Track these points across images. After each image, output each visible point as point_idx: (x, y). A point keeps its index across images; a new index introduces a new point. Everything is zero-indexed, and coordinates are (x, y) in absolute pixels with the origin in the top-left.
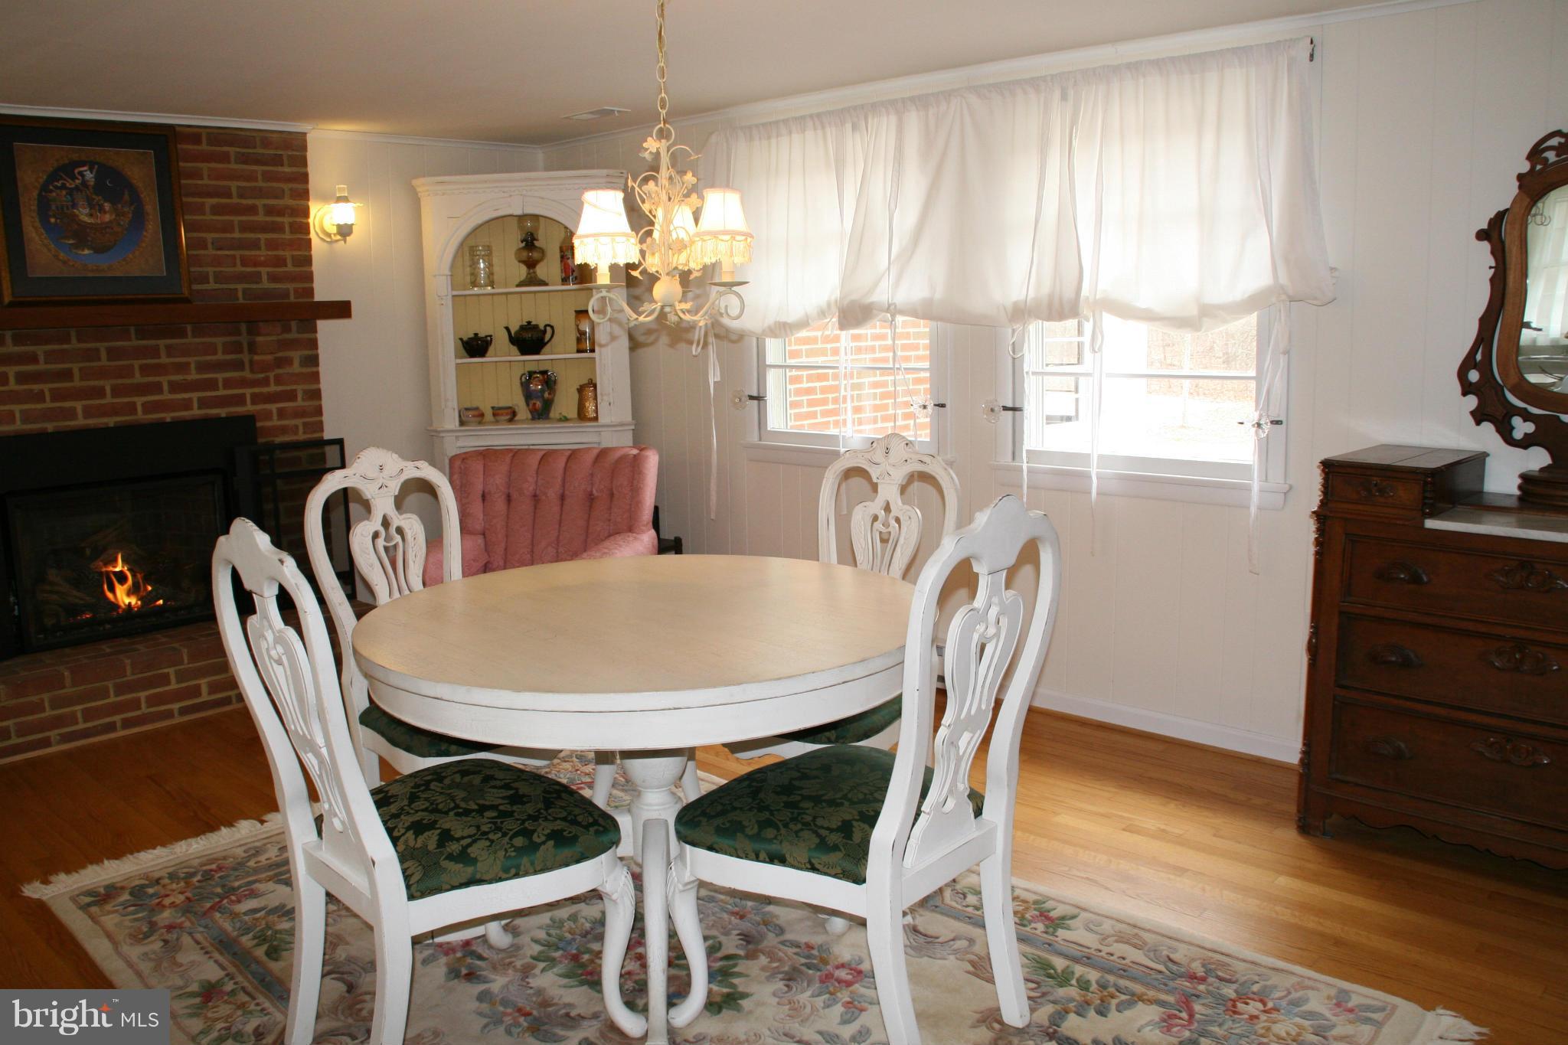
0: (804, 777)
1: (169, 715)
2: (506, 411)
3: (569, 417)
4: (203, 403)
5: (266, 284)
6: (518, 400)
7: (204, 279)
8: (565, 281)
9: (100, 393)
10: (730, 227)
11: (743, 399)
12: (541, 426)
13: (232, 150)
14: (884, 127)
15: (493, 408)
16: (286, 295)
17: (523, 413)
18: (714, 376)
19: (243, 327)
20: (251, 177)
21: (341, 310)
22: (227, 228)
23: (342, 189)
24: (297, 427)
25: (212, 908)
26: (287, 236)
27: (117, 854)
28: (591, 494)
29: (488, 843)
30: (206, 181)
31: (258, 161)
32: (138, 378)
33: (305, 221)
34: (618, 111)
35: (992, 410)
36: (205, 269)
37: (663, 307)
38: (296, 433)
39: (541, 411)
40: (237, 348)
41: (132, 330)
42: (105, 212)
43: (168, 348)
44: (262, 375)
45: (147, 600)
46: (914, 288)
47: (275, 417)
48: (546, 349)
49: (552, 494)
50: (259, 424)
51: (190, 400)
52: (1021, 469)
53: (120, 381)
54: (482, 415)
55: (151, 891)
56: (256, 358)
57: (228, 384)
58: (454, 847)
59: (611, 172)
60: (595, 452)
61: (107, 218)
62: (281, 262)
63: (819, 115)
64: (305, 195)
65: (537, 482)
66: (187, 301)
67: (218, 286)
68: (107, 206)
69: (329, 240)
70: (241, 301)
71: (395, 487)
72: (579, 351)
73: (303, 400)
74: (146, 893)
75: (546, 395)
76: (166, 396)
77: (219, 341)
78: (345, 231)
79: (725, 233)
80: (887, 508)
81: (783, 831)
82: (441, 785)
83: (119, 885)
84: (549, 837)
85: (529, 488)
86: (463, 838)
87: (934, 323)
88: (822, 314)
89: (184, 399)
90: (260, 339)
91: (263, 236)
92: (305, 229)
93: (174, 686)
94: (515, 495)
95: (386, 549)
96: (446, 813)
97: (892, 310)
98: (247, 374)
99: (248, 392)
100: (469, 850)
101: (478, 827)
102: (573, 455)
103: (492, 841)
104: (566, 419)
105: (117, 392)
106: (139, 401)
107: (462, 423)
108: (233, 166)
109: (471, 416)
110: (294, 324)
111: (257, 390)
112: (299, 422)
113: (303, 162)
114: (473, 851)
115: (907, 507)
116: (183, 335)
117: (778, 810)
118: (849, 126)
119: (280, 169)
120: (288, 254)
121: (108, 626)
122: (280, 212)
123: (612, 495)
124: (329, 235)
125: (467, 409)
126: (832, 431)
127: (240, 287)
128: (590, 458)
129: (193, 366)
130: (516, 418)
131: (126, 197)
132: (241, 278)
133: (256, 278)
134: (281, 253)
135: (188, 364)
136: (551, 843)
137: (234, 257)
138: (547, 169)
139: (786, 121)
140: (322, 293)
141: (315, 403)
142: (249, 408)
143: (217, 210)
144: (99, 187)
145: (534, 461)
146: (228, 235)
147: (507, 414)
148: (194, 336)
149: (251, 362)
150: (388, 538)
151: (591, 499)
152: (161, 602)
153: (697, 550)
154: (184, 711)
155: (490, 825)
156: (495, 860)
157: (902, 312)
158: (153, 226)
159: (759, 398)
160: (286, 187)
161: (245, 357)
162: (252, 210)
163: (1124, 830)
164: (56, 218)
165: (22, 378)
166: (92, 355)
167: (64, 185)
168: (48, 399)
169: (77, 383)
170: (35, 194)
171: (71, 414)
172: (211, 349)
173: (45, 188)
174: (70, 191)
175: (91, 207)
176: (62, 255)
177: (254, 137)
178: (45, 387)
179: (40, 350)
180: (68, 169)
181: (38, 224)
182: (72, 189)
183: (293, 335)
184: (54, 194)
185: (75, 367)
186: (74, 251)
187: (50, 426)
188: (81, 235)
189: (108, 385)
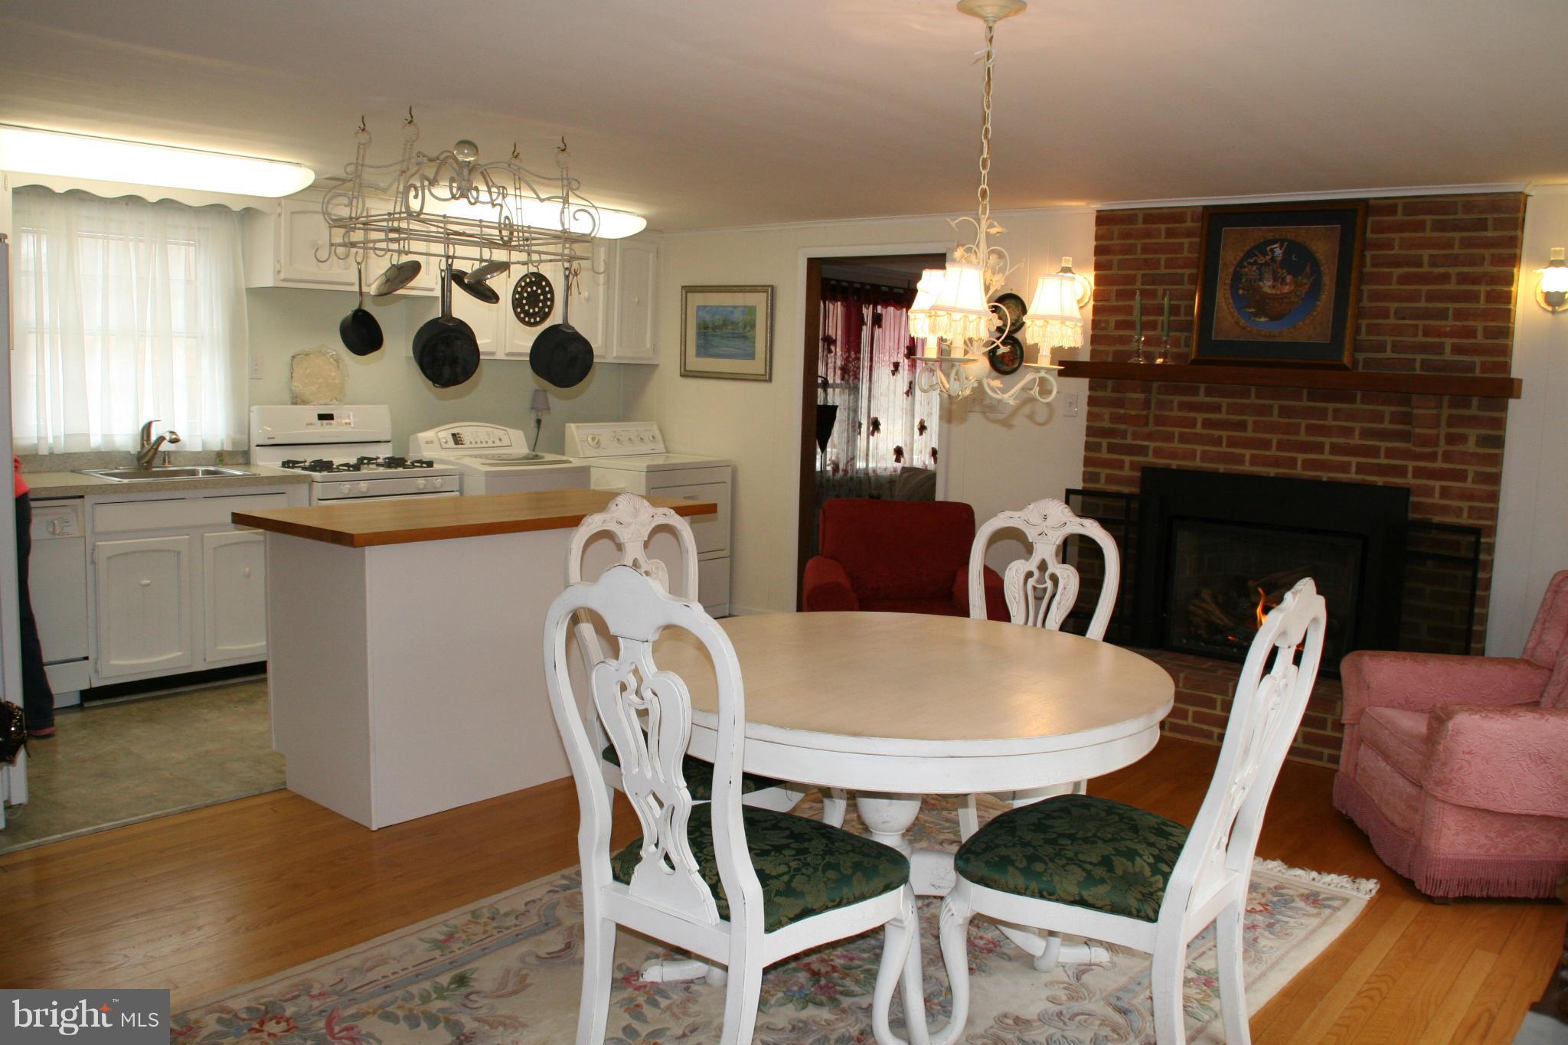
4: (1361, 468)
5: (1448, 355)
7: (1378, 348)
9: (1266, 444)
13: (1429, 218)
16: (1470, 368)
20: (1447, 245)
22: (1414, 297)
23: (1559, 252)
24: (1461, 509)
26: (1482, 305)
30: (1396, 251)
31: (1457, 227)
32: (1303, 437)
33: (1506, 289)
36: (1383, 338)
38: (1458, 516)
41: (1305, 391)
42: (1286, 284)
43: (1336, 411)
44: (1428, 450)
47: (1436, 494)
50: (1413, 499)
51: (1349, 464)
53: (1286, 437)
56: (1420, 431)
57: (1390, 453)
61: (1286, 289)
62: (1471, 333)
64: (1512, 260)
68: (1289, 279)
69: (1551, 309)
70: (1418, 372)
73: (1473, 482)
76: (1326, 456)
77: (1387, 410)
78: (1555, 300)
89: (1344, 462)
90: (1413, 411)
91: (1452, 306)
92: (1506, 298)
98: (1413, 446)
99: (1411, 465)
105: (1281, 446)
106: (1301, 457)
108: (1428, 234)
110: (1475, 400)
111: (1421, 464)
112: (1465, 504)
116: (1352, 400)
119: (1483, 234)
120: (1480, 325)
122: (1476, 280)
127: (1419, 357)
129: (1357, 432)
131: (1308, 269)
132: (1423, 348)
133: (1439, 348)
134: (1471, 323)
135: (1352, 429)
137: (1417, 326)
141: (1491, 487)
142: (1409, 480)
143: (1404, 279)
144: (1286, 262)
146: (1414, 305)
148: (1362, 403)
149: (1414, 434)
158: (1326, 298)
160: (1487, 252)
161: (1410, 429)
164: (1244, 290)
165: (1208, 424)
166: (1264, 411)
167: (1256, 261)
168: (1224, 444)
169: (1249, 433)
170: (1231, 270)
171: (1240, 460)
172: (1379, 417)
173: (1240, 265)
174: (1260, 267)
175: (1275, 280)
176: (1242, 322)
177: (1456, 202)
178: (1224, 434)
179: (1224, 402)
180: (1261, 248)
181: (1229, 295)
182: (1262, 264)
183: (1473, 411)
184: (1246, 270)
185: (1250, 420)
186: (1252, 318)
187: (1221, 468)
188: (1261, 304)
189: (1274, 438)
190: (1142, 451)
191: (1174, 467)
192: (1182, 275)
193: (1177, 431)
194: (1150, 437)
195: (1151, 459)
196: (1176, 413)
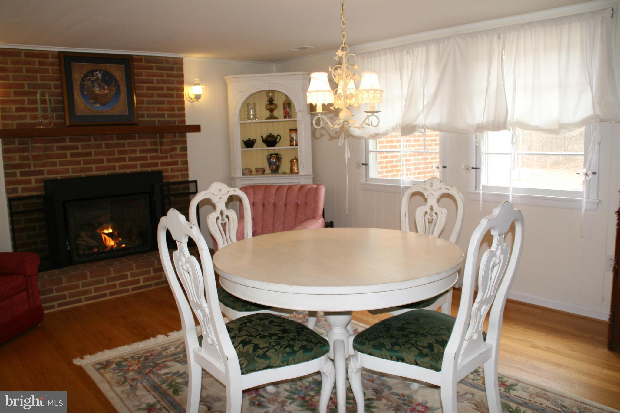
0: (408, 323)
1: (128, 290)
2: (261, 170)
3: (287, 172)
4: (142, 166)
5: (167, 118)
6: (266, 165)
7: (143, 116)
8: (285, 117)
9: (102, 161)
10: (374, 88)
11: (360, 165)
12: (275, 176)
13: (154, 65)
14: (421, 52)
15: (256, 169)
16: (175, 122)
17: (268, 171)
18: (347, 155)
19: (158, 135)
20: (162, 76)
21: (196, 128)
22: (152, 96)
23: (197, 80)
24: (178, 175)
25: (149, 372)
26: (175, 99)
27: (109, 347)
28: (297, 203)
29: (275, 350)
30: (144, 77)
31: (165, 69)
32: (117, 156)
33: (182, 93)
34: (309, 48)
35: (467, 169)
36: (143, 112)
37: (344, 122)
38: (178, 178)
39: (275, 170)
40: (155, 144)
41: (115, 136)
42: (105, 89)
43: (129, 143)
44: (164, 155)
45: (119, 244)
46: (434, 118)
47: (170, 171)
48: (278, 144)
49: (281, 203)
50: (164, 174)
51: (137, 164)
52: (479, 194)
53: (110, 157)
54: (251, 171)
55: (124, 364)
56: (163, 148)
57: (152, 158)
58: (260, 352)
59: (305, 73)
60: (299, 186)
61: (106, 92)
62: (173, 109)
63: (392, 48)
64: (182, 83)
65: (275, 198)
66: (136, 124)
67: (148, 119)
68: (106, 87)
69: (191, 101)
70: (157, 125)
71: (225, 199)
72: (291, 145)
73: (181, 165)
74: (122, 365)
75: (277, 163)
76: (128, 163)
77: (148, 141)
78: (198, 97)
79: (372, 90)
80: (432, 209)
81: (403, 347)
82: (251, 324)
83: (111, 361)
84: (301, 348)
85: (272, 200)
86: (264, 348)
87: (441, 133)
88: (394, 129)
89: (134, 164)
90: (164, 140)
91: (166, 99)
92: (182, 96)
93: (130, 279)
94: (266, 204)
95: (222, 224)
96: (256, 337)
97: (425, 127)
98: (159, 154)
99: (159, 161)
100: (267, 353)
101: (270, 343)
102: (290, 187)
103: (276, 350)
104: (285, 173)
105: (109, 161)
106: (117, 164)
107: (244, 174)
108: (155, 71)
109: (247, 172)
110: (177, 134)
111: (163, 161)
112: (179, 173)
113: (182, 69)
114: (269, 354)
115: (440, 208)
116: (134, 138)
117: (399, 338)
118: (405, 52)
119: (173, 72)
120: (175, 106)
121: (104, 255)
122: (173, 89)
123: (306, 204)
124: (191, 99)
125: (246, 169)
126: (398, 178)
127: (157, 119)
128: (297, 189)
129: (138, 151)
130: (265, 173)
131: (113, 83)
132: (157, 116)
133: (163, 116)
134: (172, 106)
135: (136, 150)
136: (301, 351)
137: (154, 107)
138: (278, 72)
139: (378, 51)
140: (189, 121)
141: (185, 166)
142: (160, 168)
143: (148, 89)
144: (103, 80)
145: (274, 190)
146: (152, 99)
147: (262, 171)
148: (139, 139)
149: (161, 149)
150: (223, 220)
151: (297, 205)
152: (124, 246)
153: (339, 226)
154: (133, 289)
155: (275, 343)
156: (278, 358)
157: (428, 128)
158: (123, 96)
159: (366, 164)
160: (175, 79)
161: (159, 147)
162: (162, 88)
163: (531, 347)
164: (87, 92)
165: (72, 155)
166: (99, 146)
167: (90, 79)
168: (82, 163)
169: (93, 157)
170: (79, 82)
171: (91, 169)
172: (145, 144)
173: (83, 80)
174: (92, 81)
175: (100, 87)
176: (89, 107)
177: (163, 60)
178: (81, 159)
179: (79, 144)
180: (91, 73)
181: (80, 94)
182: (93, 80)
183: (177, 139)
184: (86, 83)
185: (93, 151)
186: (93, 105)
187: (83, 175)
188: (96, 99)
189: (105, 158)
190: (41, 173)
191: (59, 178)
192: (50, 85)
193: (58, 160)
194: (44, 165)
195: (46, 176)
196: (56, 152)
